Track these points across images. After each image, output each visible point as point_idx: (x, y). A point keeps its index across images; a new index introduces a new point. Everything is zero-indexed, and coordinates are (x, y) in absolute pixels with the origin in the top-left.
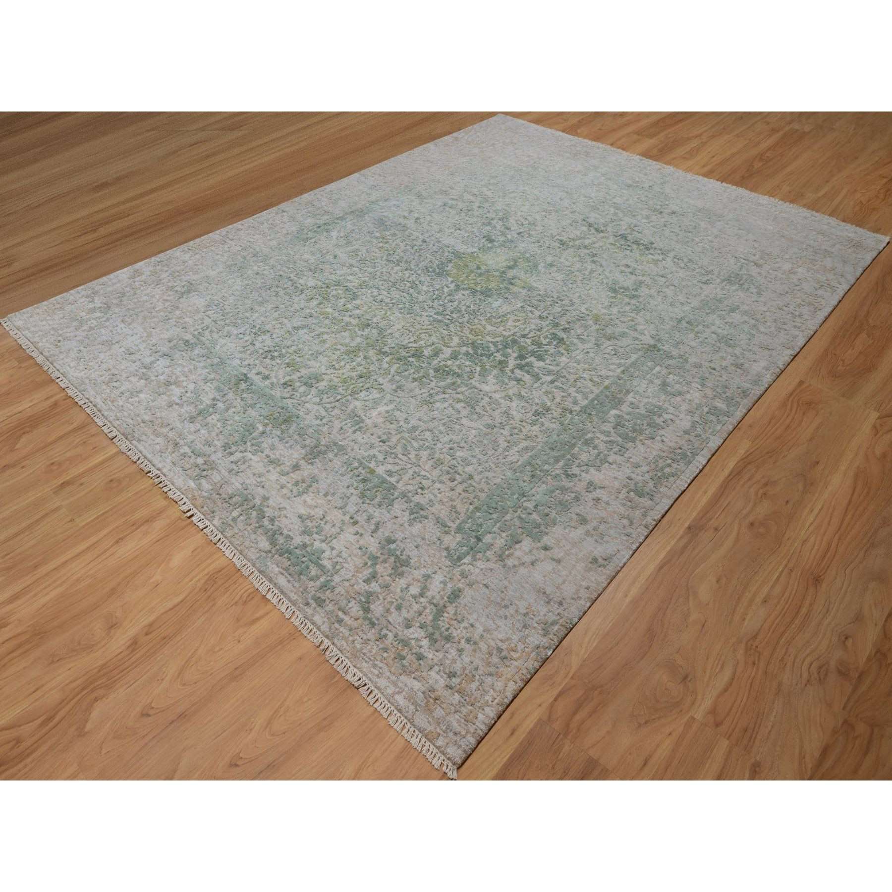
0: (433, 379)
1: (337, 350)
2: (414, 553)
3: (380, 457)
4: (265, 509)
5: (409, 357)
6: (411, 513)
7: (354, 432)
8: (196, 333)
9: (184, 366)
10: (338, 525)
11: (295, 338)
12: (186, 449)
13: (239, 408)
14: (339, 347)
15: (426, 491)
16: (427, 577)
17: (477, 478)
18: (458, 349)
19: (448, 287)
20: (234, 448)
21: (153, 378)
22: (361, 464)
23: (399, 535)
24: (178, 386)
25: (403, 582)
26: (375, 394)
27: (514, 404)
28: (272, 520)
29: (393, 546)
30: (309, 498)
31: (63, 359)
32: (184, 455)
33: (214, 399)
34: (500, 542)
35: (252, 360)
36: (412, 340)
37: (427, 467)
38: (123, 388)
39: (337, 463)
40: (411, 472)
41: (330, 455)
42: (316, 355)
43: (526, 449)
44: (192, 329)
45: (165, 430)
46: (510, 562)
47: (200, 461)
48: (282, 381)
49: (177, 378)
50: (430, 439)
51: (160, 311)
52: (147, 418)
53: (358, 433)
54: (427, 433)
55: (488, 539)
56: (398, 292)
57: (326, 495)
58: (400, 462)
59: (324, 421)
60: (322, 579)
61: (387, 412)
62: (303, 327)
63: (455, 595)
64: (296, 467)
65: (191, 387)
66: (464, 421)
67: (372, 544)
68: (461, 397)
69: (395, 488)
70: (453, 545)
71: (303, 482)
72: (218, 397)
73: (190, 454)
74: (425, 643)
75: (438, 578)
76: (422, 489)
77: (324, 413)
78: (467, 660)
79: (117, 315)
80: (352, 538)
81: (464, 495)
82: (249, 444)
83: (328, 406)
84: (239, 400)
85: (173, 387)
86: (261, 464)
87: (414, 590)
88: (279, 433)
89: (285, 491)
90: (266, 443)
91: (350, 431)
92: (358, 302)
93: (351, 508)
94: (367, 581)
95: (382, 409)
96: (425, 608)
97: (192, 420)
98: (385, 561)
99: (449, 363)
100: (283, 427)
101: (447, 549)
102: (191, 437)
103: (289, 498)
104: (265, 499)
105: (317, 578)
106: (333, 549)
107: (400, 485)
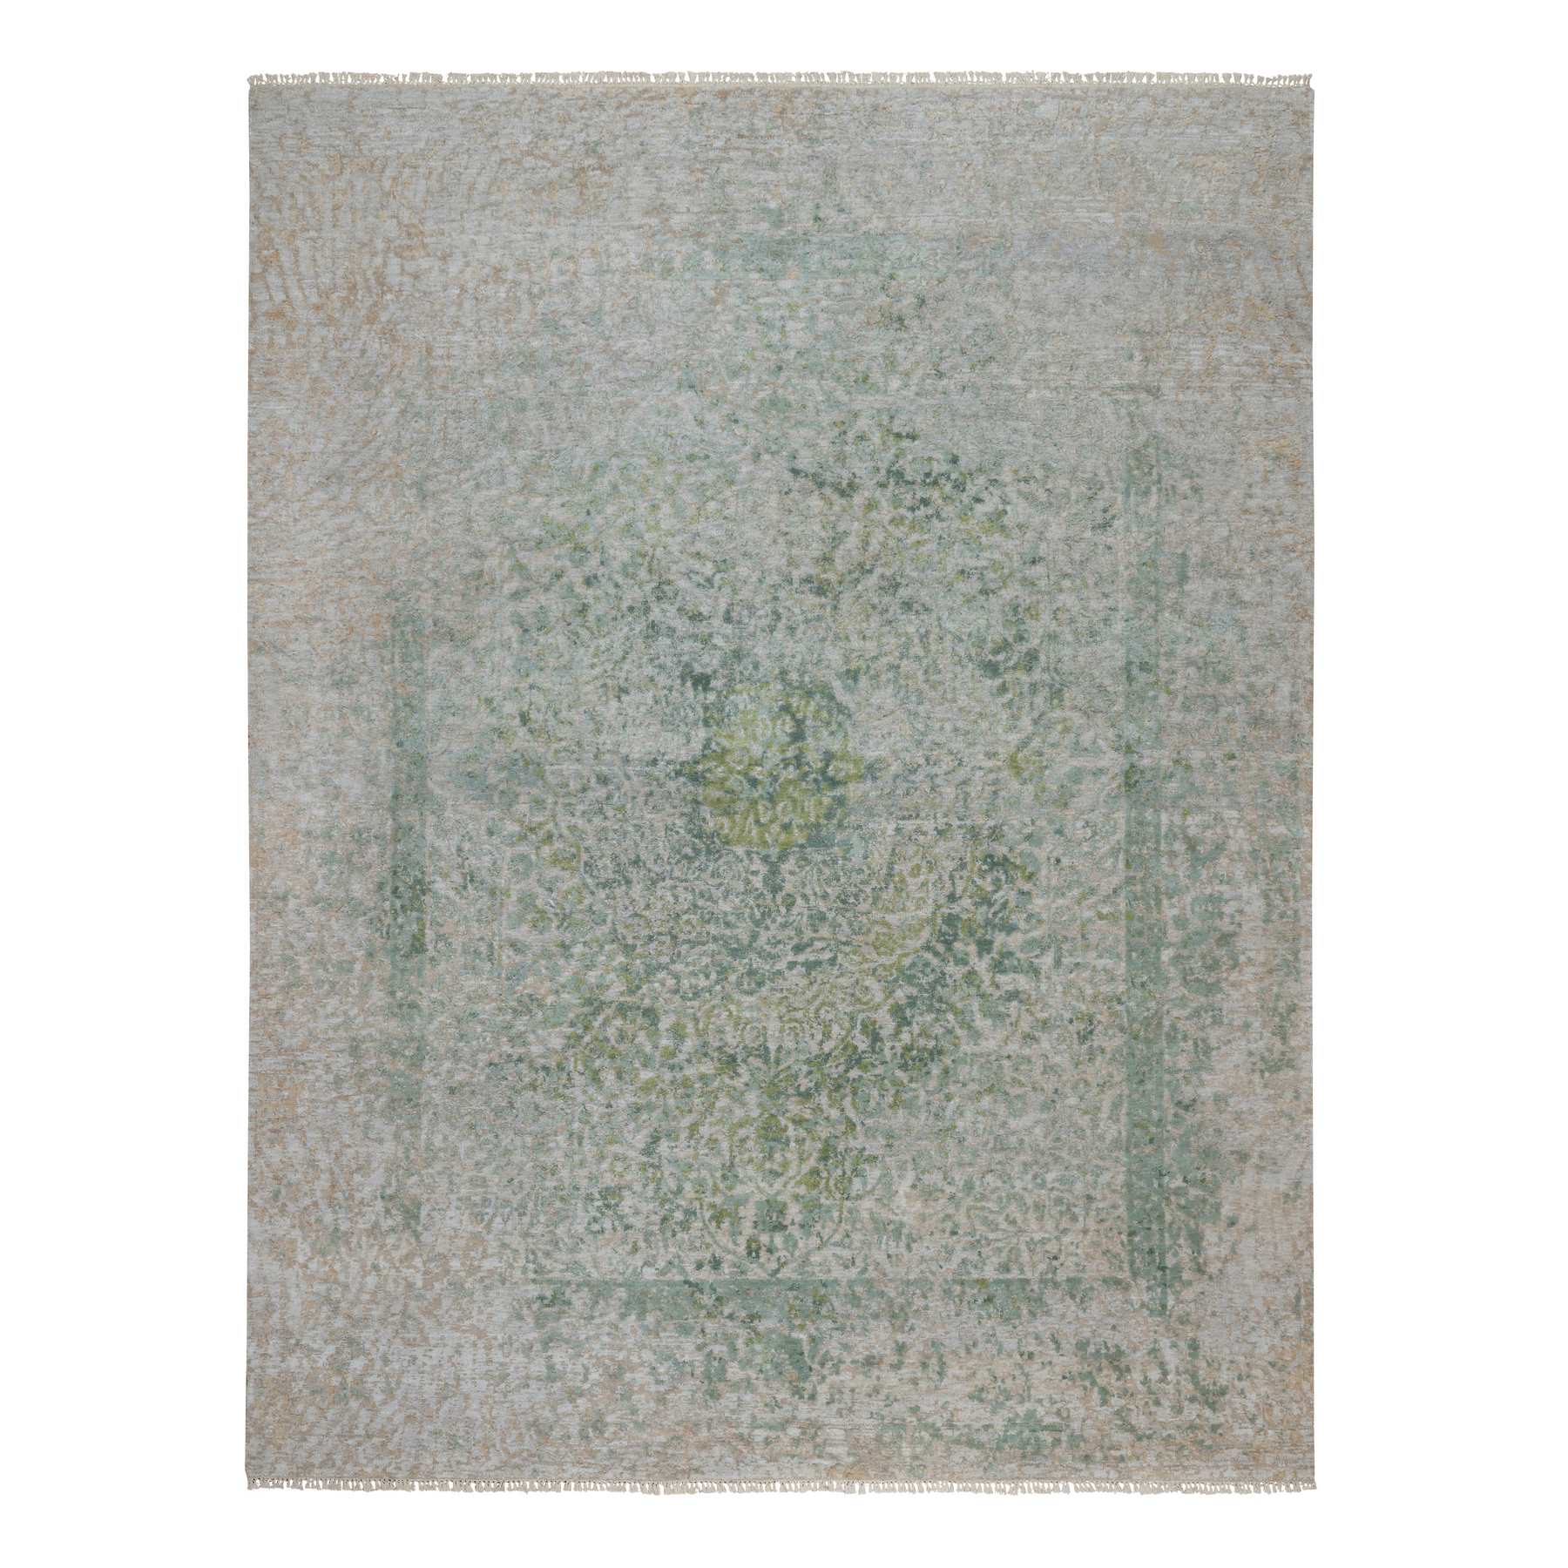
0: (913, 1085)
1: (743, 1141)
2: (1117, 1338)
3: (972, 1256)
4: (930, 1420)
5: (846, 1071)
6: (1073, 1297)
7: (909, 1247)
8: (532, 1276)
9: (597, 1337)
10: (1017, 1373)
11: (667, 1169)
12: (760, 1435)
13: (743, 1333)
14: (742, 1132)
15: (1062, 1258)
16: (1154, 1351)
17: (1097, 1194)
18: (891, 1001)
19: (755, 873)
20: (808, 1386)
21: (586, 1386)
22: (962, 1283)
23: (1086, 1332)
24: (632, 1369)
25: (1137, 1376)
26: (873, 1173)
27: (1045, 1045)
28: (951, 1426)
29: (1092, 1349)
30: (954, 1370)
31: (435, 1462)
32: (767, 1442)
33: (699, 1348)
34: (1185, 1253)
35: (662, 1251)
36: (819, 1037)
37: (1034, 1225)
38: (574, 1430)
39: (935, 1303)
40: (1023, 1247)
41: (919, 1303)
42: (729, 1172)
43: (1116, 1106)
44: (518, 1274)
45: (704, 1434)
46: (1213, 1268)
47: (794, 1431)
48: (742, 1249)
49: (612, 1359)
50: (999, 1184)
51: (428, 1285)
52: (663, 1439)
53: (914, 1246)
54: (989, 1178)
55: (1170, 1261)
56: (698, 949)
57: (968, 1351)
58: (1000, 1244)
59: (859, 1262)
60: (1064, 1438)
61: (914, 1186)
62: (655, 1140)
63: (1194, 1346)
64: (901, 1349)
65: (647, 1355)
66: (1013, 1123)
67: (1070, 1362)
68: (973, 1087)
69: (1027, 1281)
70: (1146, 1297)
71: (929, 1357)
72: (699, 1341)
73: (772, 1434)
74: (1208, 1412)
75: (1165, 1343)
76: (1055, 1258)
77: (847, 1254)
78: (1253, 1397)
79: (384, 1341)
80: (1045, 1374)
81: (1102, 1227)
82: (816, 1366)
83: (837, 1237)
84: (730, 1323)
85: (628, 1376)
86: (860, 1377)
87: (1155, 1375)
88: (830, 1324)
89: (923, 1385)
90: (832, 1347)
91: (903, 1250)
92: (665, 1023)
93: (1011, 1344)
94: (1104, 1402)
95: (904, 1187)
96: (1178, 1383)
97: (714, 1395)
98: (1100, 1370)
99: (905, 1037)
100: (824, 1311)
101: (1143, 1305)
102: (745, 1417)
103: (936, 1388)
104: (915, 1410)
105: (1057, 1442)
106: (1040, 1401)
107: (1029, 1275)
